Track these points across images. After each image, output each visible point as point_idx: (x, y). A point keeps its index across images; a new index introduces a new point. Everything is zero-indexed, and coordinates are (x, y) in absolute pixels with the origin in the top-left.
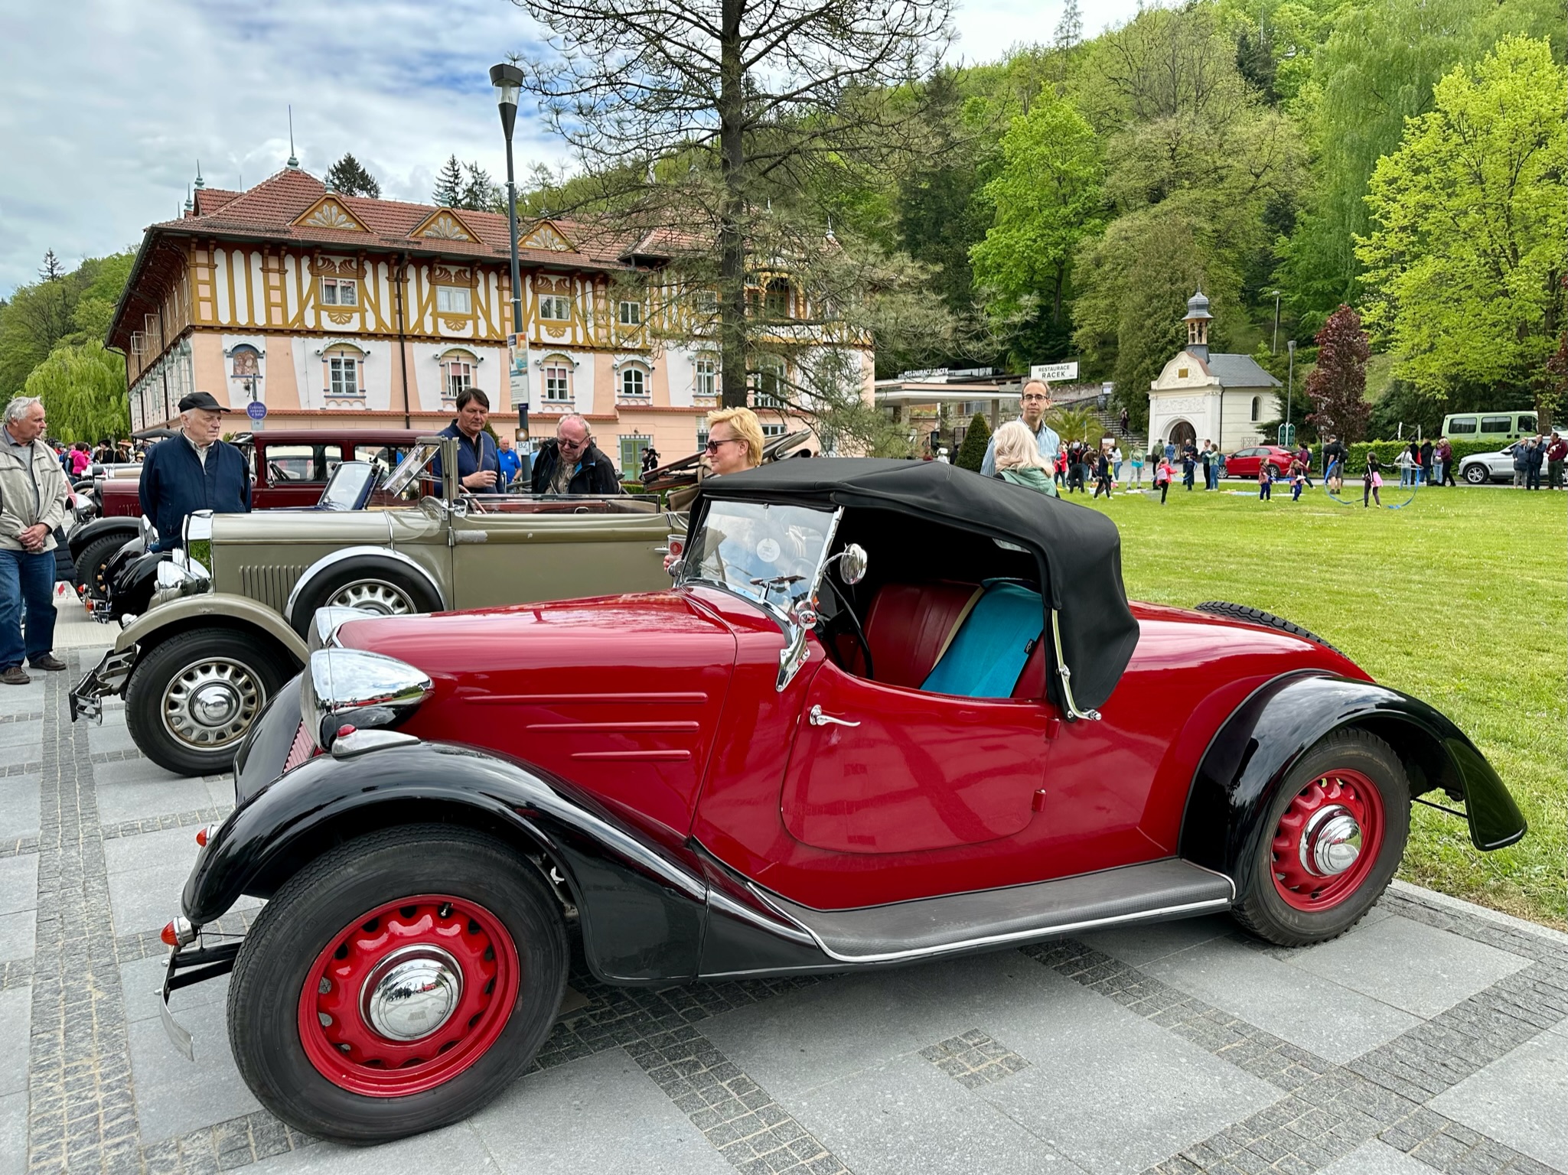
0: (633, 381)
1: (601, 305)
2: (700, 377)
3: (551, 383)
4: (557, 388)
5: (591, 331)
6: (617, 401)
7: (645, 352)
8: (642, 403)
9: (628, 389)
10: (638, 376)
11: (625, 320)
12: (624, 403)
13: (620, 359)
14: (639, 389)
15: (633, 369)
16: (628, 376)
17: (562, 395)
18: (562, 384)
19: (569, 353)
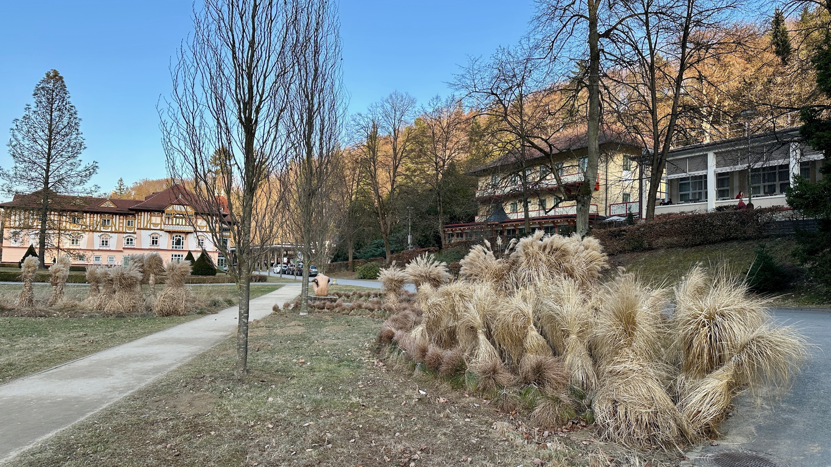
0: (129, 241)
1: (121, 221)
2: (153, 241)
3: (103, 241)
4: (105, 243)
5: (117, 228)
6: (124, 246)
7: (135, 233)
8: (132, 247)
9: (128, 243)
10: (132, 240)
11: (129, 225)
12: (126, 247)
13: (125, 235)
14: (132, 243)
15: (130, 238)
16: (128, 240)
17: (106, 244)
18: (107, 242)
19: (109, 234)
